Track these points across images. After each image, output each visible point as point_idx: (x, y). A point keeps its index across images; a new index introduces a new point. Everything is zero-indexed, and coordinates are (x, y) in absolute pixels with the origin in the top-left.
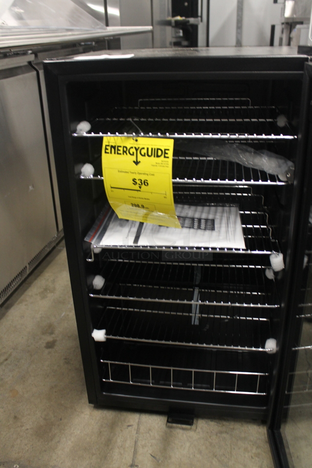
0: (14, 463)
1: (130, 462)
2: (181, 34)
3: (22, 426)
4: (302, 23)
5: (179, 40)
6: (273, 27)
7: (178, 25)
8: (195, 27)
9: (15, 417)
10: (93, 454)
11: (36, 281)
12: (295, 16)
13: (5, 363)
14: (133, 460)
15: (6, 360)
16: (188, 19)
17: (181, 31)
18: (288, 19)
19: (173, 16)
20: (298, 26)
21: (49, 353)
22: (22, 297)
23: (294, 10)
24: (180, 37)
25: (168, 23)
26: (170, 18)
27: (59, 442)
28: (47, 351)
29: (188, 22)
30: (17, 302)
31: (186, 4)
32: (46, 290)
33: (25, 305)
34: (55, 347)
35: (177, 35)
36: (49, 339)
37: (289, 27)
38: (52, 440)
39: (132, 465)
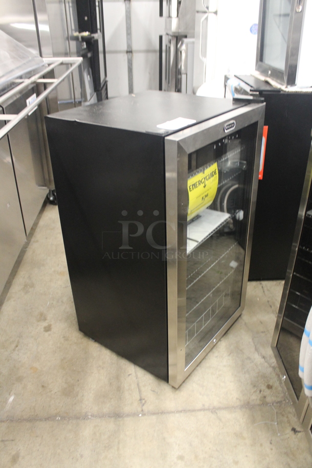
0: (56, 416)
1: (139, 398)
2: (85, 46)
3: (51, 391)
4: (186, 37)
5: (84, 51)
6: (161, 38)
7: (83, 39)
8: (97, 41)
9: (43, 386)
10: (111, 399)
11: (14, 281)
12: (180, 31)
13: (17, 348)
14: (140, 396)
15: (17, 346)
16: (93, 35)
17: (85, 43)
18: (174, 33)
19: (80, 32)
20: (185, 40)
21: (49, 335)
22: (8, 295)
23: (179, 26)
24: (85, 49)
26: (76, 34)
27: (83, 396)
28: (47, 334)
29: (94, 37)
30: (6, 300)
31: (86, 18)
32: (26, 286)
33: (14, 301)
34: (52, 330)
35: (83, 48)
36: (45, 324)
37: (175, 39)
38: (77, 396)
39: (140, 400)
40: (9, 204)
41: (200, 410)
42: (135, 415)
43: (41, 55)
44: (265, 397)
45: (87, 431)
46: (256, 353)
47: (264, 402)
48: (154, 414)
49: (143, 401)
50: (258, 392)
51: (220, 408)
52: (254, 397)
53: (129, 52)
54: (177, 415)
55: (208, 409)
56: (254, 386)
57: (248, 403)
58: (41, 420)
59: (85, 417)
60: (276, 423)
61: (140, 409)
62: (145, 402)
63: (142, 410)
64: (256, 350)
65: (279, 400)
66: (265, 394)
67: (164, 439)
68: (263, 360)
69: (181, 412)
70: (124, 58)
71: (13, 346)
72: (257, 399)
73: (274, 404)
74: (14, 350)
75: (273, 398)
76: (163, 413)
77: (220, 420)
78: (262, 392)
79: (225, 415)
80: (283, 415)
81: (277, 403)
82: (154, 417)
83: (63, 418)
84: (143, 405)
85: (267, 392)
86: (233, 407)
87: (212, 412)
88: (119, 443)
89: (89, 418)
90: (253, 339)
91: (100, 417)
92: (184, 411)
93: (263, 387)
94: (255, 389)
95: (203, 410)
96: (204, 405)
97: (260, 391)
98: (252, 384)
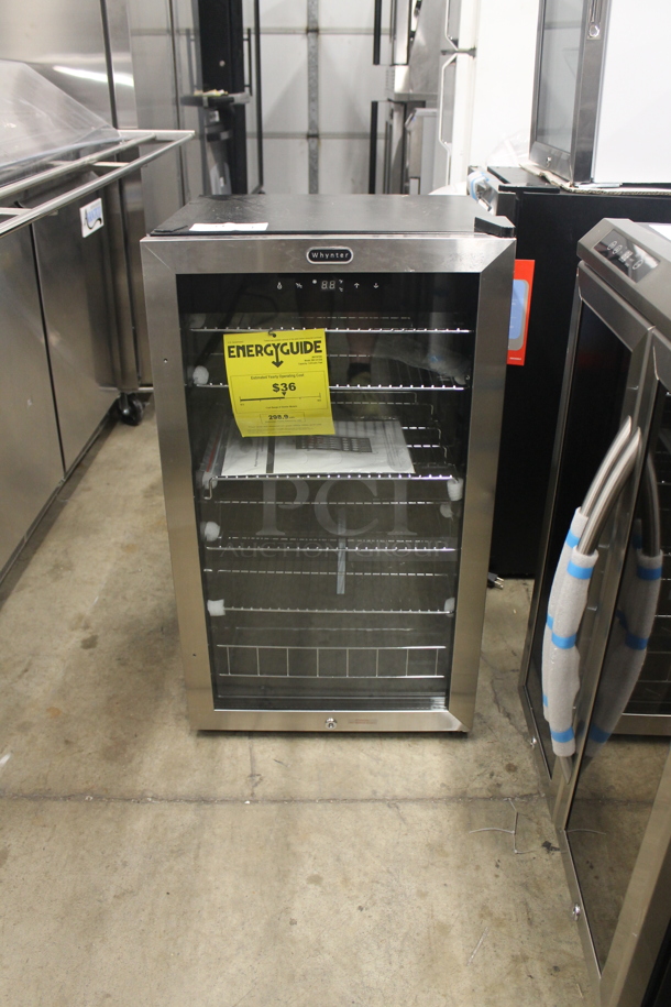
0: (85, 794)
1: (249, 773)
2: (217, 119)
3: (80, 751)
4: (423, 104)
5: (213, 130)
6: (375, 106)
7: (213, 103)
8: (241, 108)
9: (67, 742)
10: (195, 770)
11: (36, 556)
12: (411, 92)
13: (26, 675)
14: (252, 769)
15: (26, 671)
16: (231, 96)
17: (217, 113)
18: (399, 95)
19: (205, 90)
20: (419, 111)
21: (91, 654)
22: (21, 581)
23: (409, 82)
24: (216, 124)
25: (197, 101)
26: (197, 93)
27: (141, 762)
28: (87, 652)
29: (232, 100)
30: (15, 589)
31: (222, 63)
32: (57, 566)
33: (31, 592)
34: (98, 646)
35: (212, 121)
36: (86, 635)
37: (402, 108)
38: (130, 761)
39: (252, 776)
40: (32, 401)
41: (368, 800)
42: (236, 801)
43: (115, 125)
44: (499, 785)
45: (141, 822)
46: (495, 706)
47: (495, 795)
48: (275, 801)
49: (257, 779)
50: (488, 775)
51: (405, 800)
52: (477, 785)
53: (313, 136)
54: (320, 806)
55: (383, 800)
56: (481, 765)
57: (465, 793)
58: (56, 799)
59: (141, 799)
60: (513, 832)
61: (247, 792)
62: (261, 779)
63: (252, 794)
64: (496, 701)
65: (526, 792)
66: (500, 780)
67: (288, 845)
68: (507, 719)
69: (328, 801)
70: (301, 148)
71: (19, 670)
72: (481, 789)
73: (516, 799)
74: (20, 677)
75: (515, 788)
76: (291, 800)
77: (403, 820)
78: (494, 777)
79: (416, 812)
80: (530, 819)
81: (522, 797)
82: (274, 807)
83: (98, 798)
84: (256, 785)
85: (506, 777)
86: (432, 799)
87: (389, 806)
88: (199, 847)
89: (148, 802)
90: (492, 682)
91: (169, 801)
92: (335, 799)
93: (499, 768)
94: (482, 770)
95: (371, 800)
96: (374, 792)
97: (492, 775)
98: (476, 761)
